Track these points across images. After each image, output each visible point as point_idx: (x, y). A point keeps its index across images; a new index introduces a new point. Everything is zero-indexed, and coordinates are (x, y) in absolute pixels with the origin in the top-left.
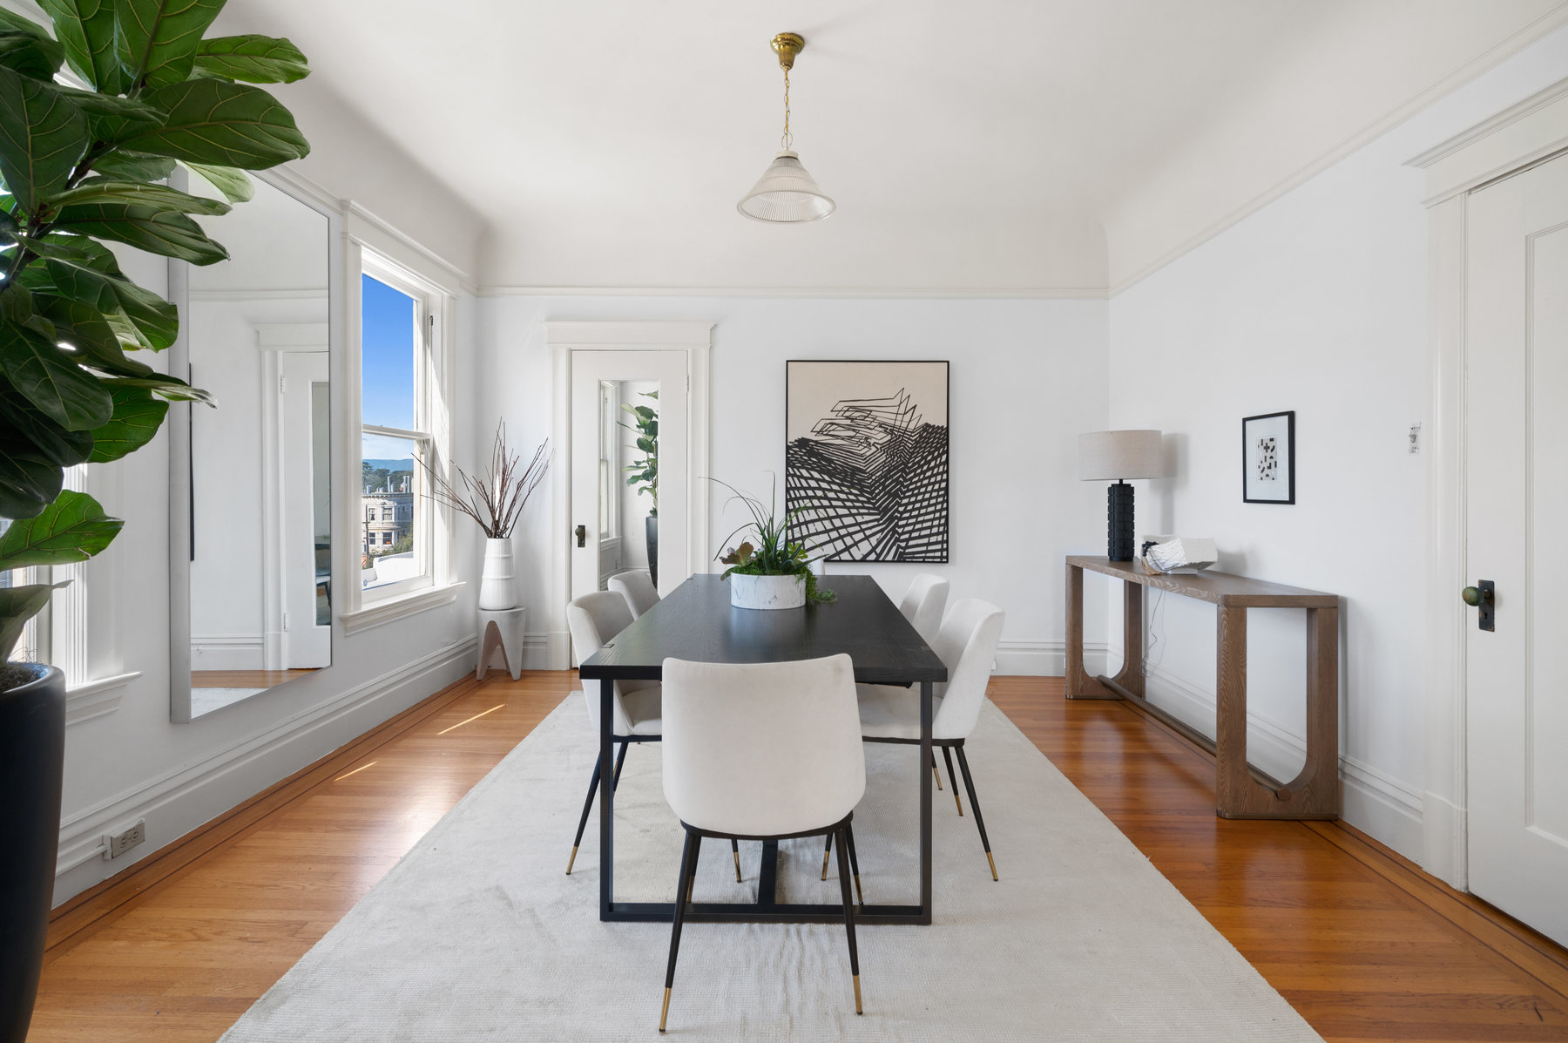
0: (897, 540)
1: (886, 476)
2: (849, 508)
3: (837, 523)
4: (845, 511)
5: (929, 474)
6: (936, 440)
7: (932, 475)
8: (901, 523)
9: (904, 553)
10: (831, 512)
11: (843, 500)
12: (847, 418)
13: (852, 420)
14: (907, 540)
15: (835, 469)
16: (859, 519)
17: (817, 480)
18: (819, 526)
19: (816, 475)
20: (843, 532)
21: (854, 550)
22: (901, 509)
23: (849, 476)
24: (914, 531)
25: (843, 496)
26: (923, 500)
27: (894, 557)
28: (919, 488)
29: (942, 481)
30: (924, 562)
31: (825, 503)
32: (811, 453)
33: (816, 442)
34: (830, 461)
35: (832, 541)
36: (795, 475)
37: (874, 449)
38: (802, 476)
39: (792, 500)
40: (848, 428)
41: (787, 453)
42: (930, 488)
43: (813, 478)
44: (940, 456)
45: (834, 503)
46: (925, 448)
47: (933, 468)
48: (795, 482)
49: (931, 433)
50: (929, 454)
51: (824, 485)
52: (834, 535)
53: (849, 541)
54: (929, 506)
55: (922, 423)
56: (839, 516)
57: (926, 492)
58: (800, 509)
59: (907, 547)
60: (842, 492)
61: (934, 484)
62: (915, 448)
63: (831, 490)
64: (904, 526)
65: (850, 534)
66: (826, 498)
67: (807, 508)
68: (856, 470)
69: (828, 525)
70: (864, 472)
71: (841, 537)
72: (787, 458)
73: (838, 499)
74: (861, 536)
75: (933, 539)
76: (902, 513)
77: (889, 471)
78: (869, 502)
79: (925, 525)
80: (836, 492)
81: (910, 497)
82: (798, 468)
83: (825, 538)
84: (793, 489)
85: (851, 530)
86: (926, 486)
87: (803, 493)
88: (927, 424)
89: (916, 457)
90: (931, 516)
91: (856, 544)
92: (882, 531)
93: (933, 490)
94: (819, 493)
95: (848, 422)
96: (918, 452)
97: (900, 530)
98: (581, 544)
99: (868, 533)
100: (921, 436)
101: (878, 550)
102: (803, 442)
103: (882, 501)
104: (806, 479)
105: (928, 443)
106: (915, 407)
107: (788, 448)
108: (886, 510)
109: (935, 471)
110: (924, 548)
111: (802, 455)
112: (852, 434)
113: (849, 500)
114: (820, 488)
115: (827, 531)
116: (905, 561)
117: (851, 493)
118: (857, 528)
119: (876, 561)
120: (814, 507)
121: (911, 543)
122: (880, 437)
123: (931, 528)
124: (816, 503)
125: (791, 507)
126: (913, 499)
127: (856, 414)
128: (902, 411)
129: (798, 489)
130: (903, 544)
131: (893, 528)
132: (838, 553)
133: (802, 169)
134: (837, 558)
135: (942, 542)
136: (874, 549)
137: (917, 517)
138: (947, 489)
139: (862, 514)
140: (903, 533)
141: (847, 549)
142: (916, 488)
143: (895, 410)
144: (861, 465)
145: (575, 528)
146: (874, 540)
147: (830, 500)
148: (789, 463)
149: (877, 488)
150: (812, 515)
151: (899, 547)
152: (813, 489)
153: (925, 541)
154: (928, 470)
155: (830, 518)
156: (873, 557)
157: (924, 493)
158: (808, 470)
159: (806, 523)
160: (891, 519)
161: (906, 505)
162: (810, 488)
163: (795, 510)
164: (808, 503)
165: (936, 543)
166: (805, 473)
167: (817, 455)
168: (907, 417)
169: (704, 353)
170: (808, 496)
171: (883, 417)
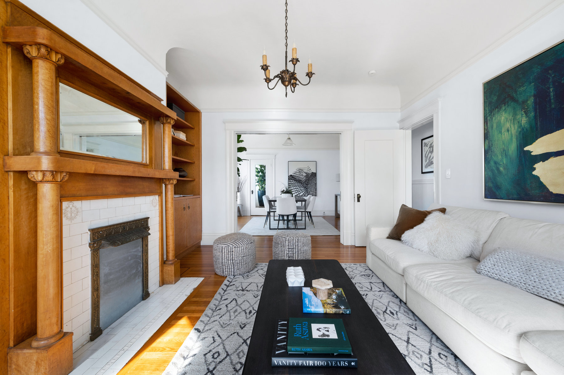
1: (305, 181)
3: (297, 189)
4: (299, 187)
6: (314, 175)
10: (296, 188)
14: (309, 192)
16: (301, 189)
19: (293, 181)
20: (298, 191)
23: (299, 181)
25: (298, 185)
26: (312, 185)
27: (307, 195)
28: (311, 183)
30: (312, 195)
31: (295, 186)
32: (293, 177)
33: (293, 175)
34: (296, 179)
35: (296, 193)
37: (303, 177)
40: (299, 173)
43: (293, 182)
44: (315, 178)
48: (290, 182)
50: (313, 177)
51: (295, 183)
52: (297, 191)
53: (299, 193)
56: (297, 188)
58: (291, 187)
61: (314, 182)
62: (311, 176)
64: (309, 190)
65: (299, 191)
66: (295, 185)
67: (292, 187)
68: (300, 180)
69: (296, 190)
70: (302, 180)
71: (298, 192)
74: (301, 192)
75: (314, 192)
76: (308, 188)
77: (306, 180)
78: (303, 186)
83: (295, 192)
84: (289, 184)
88: (313, 172)
89: (311, 178)
90: (314, 188)
91: (300, 193)
92: (305, 191)
93: (314, 184)
94: (294, 184)
98: (252, 193)
100: (312, 174)
102: (291, 175)
103: (305, 185)
106: (310, 169)
107: (288, 176)
108: (306, 187)
111: (291, 178)
114: (294, 183)
115: (295, 191)
116: (309, 196)
119: (304, 196)
120: (293, 187)
122: (304, 174)
123: (313, 190)
124: (293, 186)
127: (300, 171)
132: (297, 195)
133: (291, 140)
135: (315, 193)
136: (303, 194)
137: (311, 188)
138: (316, 183)
141: (299, 194)
143: (307, 170)
145: (251, 191)
146: (303, 192)
147: (296, 185)
148: (289, 179)
149: (304, 183)
152: (293, 184)
153: (312, 192)
154: (313, 180)
155: (296, 189)
156: (303, 195)
159: (292, 189)
160: (306, 189)
161: (309, 186)
163: (290, 187)
164: (292, 186)
165: (314, 193)
166: (292, 181)
167: (294, 178)
168: (309, 171)
169: (274, 160)
170: (292, 185)
171: (305, 171)
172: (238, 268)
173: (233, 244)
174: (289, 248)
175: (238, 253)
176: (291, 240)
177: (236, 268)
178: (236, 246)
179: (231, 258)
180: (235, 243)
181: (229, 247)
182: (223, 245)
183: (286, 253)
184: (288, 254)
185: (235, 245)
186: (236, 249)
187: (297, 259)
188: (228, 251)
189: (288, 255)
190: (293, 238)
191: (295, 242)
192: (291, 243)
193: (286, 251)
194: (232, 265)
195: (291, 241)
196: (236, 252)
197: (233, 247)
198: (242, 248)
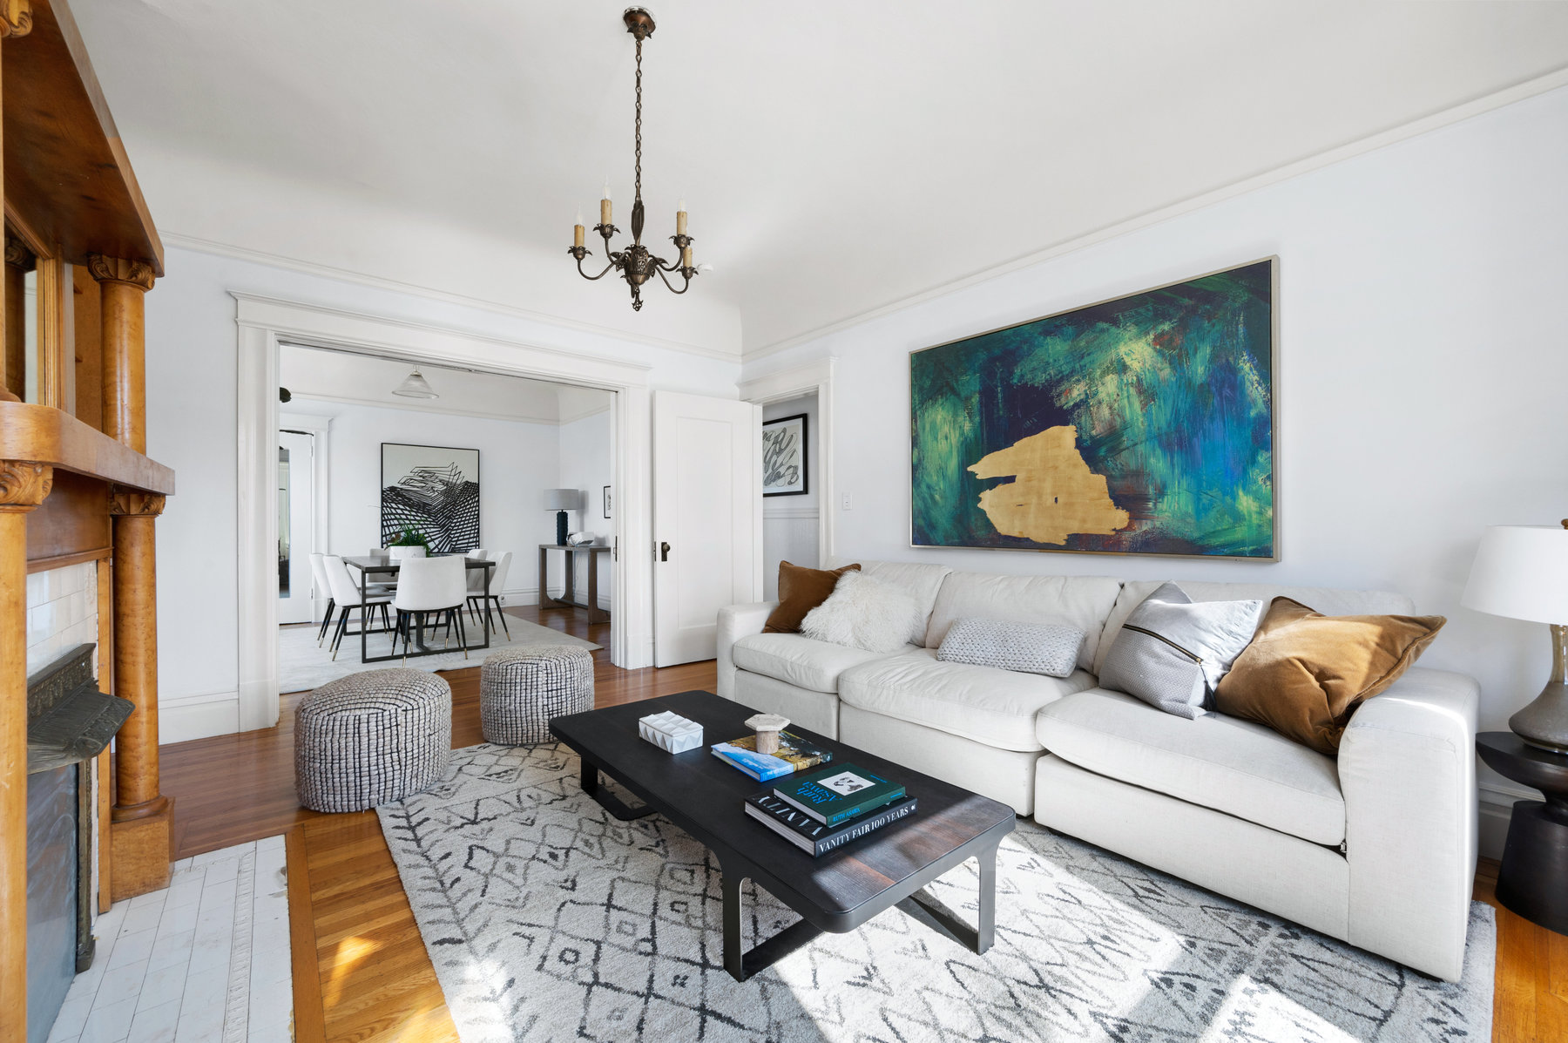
0: (451, 541)
1: (444, 508)
2: (422, 525)
4: (420, 527)
5: (468, 507)
6: (472, 489)
7: (470, 508)
8: (452, 532)
9: (455, 548)
11: (418, 521)
12: (420, 476)
13: (423, 477)
14: (456, 541)
15: (413, 503)
16: (428, 530)
17: (402, 510)
19: (401, 507)
22: (453, 525)
23: (422, 507)
24: (460, 536)
25: (418, 518)
26: (465, 520)
28: (463, 514)
29: (476, 510)
30: (466, 552)
31: (407, 522)
32: (398, 494)
33: (401, 489)
34: (411, 499)
36: (388, 506)
37: (436, 493)
38: (392, 507)
39: (386, 520)
40: (420, 482)
41: (382, 494)
42: (469, 514)
43: (398, 508)
44: (475, 498)
45: (413, 522)
46: (466, 493)
47: (470, 504)
48: (387, 510)
49: (469, 486)
50: (469, 496)
51: (406, 512)
54: (469, 523)
55: (464, 480)
57: (467, 516)
58: (392, 525)
59: (456, 544)
60: (418, 516)
61: (471, 512)
62: (460, 493)
63: (411, 515)
64: (454, 534)
66: (407, 519)
67: (395, 525)
68: (425, 504)
70: (430, 505)
72: (382, 497)
73: (415, 520)
74: (429, 539)
75: (471, 540)
76: (453, 527)
77: (446, 505)
78: (434, 521)
79: (467, 533)
80: (414, 516)
81: (458, 519)
82: (389, 503)
84: (386, 514)
86: (467, 513)
87: (393, 517)
88: (467, 481)
89: (461, 498)
90: (470, 529)
92: (442, 536)
93: (471, 515)
94: (404, 517)
95: (421, 478)
96: (462, 496)
97: (452, 536)
99: (433, 538)
100: (464, 487)
101: (439, 547)
102: (392, 489)
103: (442, 520)
104: (395, 509)
105: (467, 491)
106: (460, 472)
107: (383, 492)
108: (444, 526)
109: (472, 505)
110: (466, 545)
111: (391, 496)
112: (423, 485)
113: (421, 520)
114: (404, 514)
117: (423, 517)
118: (427, 535)
119: (439, 553)
121: (459, 542)
122: (441, 487)
123: (470, 534)
125: (385, 524)
126: (460, 520)
127: (426, 475)
128: (453, 474)
129: (390, 514)
130: (454, 543)
131: (448, 535)
135: (476, 542)
136: (437, 546)
137: (462, 529)
138: (478, 515)
139: (430, 528)
140: (454, 538)
142: (461, 514)
143: (449, 473)
144: (430, 502)
146: (437, 542)
147: (410, 520)
148: (383, 500)
149: (439, 514)
151: (452, 545)
152: (399, 514)
153: (467, 541)
154: (467, 505)
156: (436, 550)
158: (395, 504)
160: (447, 530)
161: (456, 523)
162: (397, 514)
163: (388, 526)
164: (396, 522)
165: (473, 542)
166: (394, 506)
167: (402, 496)
168: (456, 477)
170: (396, 519)
171: (442, 477)
172: (415, 772)
173: (398, 702)
174: (550, 689)
175: (416, 727)
176: (553, 668)
177: (408, 775)
178: (409, 707)
179: (394, 745)
180: (404, 699)
181: (387, 713)
182: (358, 712)
183: (540, 704)
184: (547, 705)
185: (405, 705)
186: (409, 716)
187: (569, 713)
188: (381, 728)
189: (546, 710)
190: (557, 662)
191: (563, 670)
192: (554, 675)
193: (540, 699)
194: (397, 767)
195: (554, 671)
196: (409, 724)
197: (399, 710)
198: (428, 708)
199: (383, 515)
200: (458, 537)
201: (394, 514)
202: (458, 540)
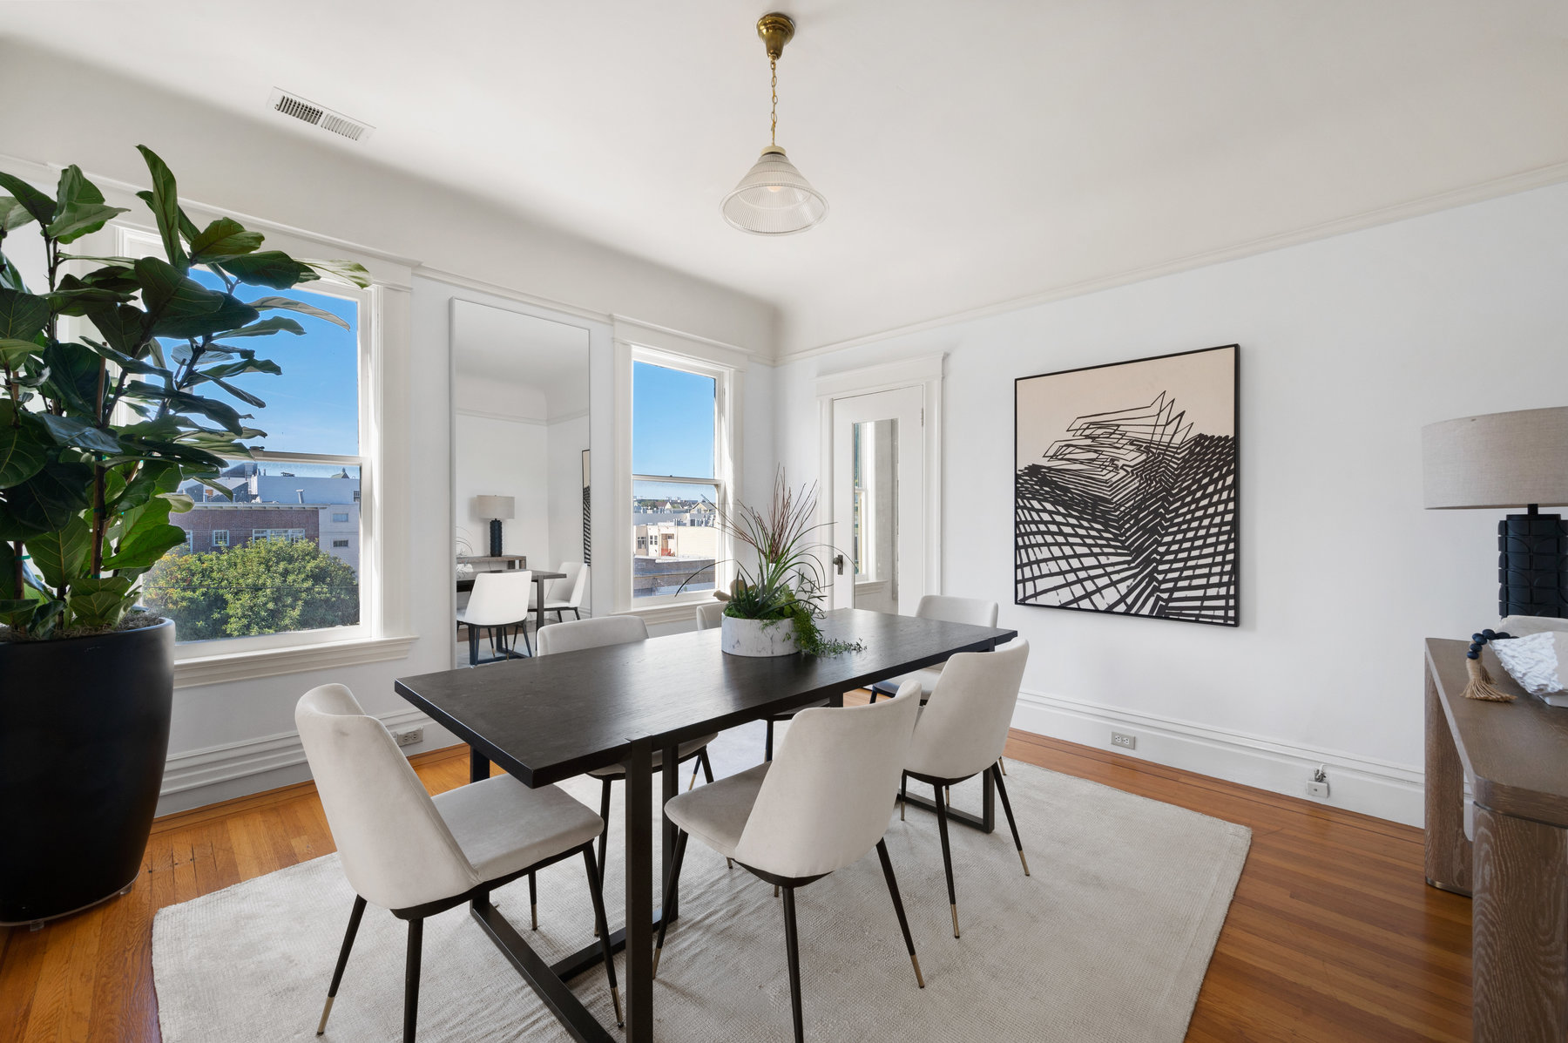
0: (1156, 589)
1: (1139, 507)
2: (1089, 546)
3: (1075, 563)
4: (1085, 550)
5: (1204, 502)
6: (1220, 455)
7: (1210, 505)
8: (1161, 568)
9: (1166, 607)
10: (1068, 551)
11: (1082, 537)
12: (1087, 437)
13: (1094, 439)
14: (1171, 591)
15: (1072, 499)
16: (1103, 560)
17: (1050, 513)
18: (1053, 567)
19: (1049, 507)
20: (1082, 575)
21: (1097, 598)
22: (1162, 549)
23: (1090, 507)
24: (1180, 578)
25: (1082, 532)
26: (1196, 538)
27: (1152, 610)
28: (1189, 522)
29: (1226, 512)
30: (1197, 621)
31: (1061, 539)
32: (1044, 481)
33: (1049, 469)
34: (1067, 490)
35: (1068, 584)
36: (1025, 507)
37: (1122, 473)
38: (1033, 509)
39: (1022, 535)
40: (1088, 449)
41: (1016, 482)
42: (1206, 522)
43: (1045, 510)
44: (1223, 477)
45: (1071, 540)
46: (1198, 467)
47: (1211, 495)
48: (1025, 515)
49: (1208, 447)
50: (1205, 475)
51: (1059, 519)
52: (1071, 577)
53: (1090, 586)
54: (1205, 546)
55: (1193, 433)
56: (1077, 556)
57: (1200, 527)
58: (1032, 546)
59: (1171, 599)
60: (1081, 527)
61: (1213, 516)
62: (1183, 468)
63: (1068, 524)
64: (1166, 572)
65: (1091, 578)
66: (1061, 533)
67: (1039, 545)
68: (1098, 500)
69: (1064, 565)
70: (1109, 502)
71: (1080, 581)
72: (1016, 488)
73: (1076, 535)
74: (1105, 581)
75: (1212, 592)
76: (1163, 555)
77: (1144, 500)
78: (1115, 540)
79: (1198, 572)
80: (1073, 526)
81: (1175, 534)
82: (1028, 499)
83: (1060, 580)
84: (1023, 523)
85: (1093, 573)
86: (1201, 519)
87: (1034, 528)
88: (1201, 436)
89: (1184, 481)
90: (1209, 560)
91: (1099, 590)
92: (1134, 576)
93: (1211, 525)
94: (1053, 528)
95: (1089, 442)
96: (1187, 474)
97: (1160, 577)
98: (842, 571)
99: (1115, 577)
100: (1191, 453)
101: (1129, 600)
102: (1034, 470)
103: (1134, 538)
104: (1037, 511)
105: (1202, 461)
106: (1182, 415)
107: (1017, 477)
108: (1140, 550)
109: (1215, 498)
110: (1198, 603)
111: (1033, 484)
112: (1093, 455)
113: (1089, 536)
114: (1054, 522)
115: (1062, 573)
116: (1167, 618)
117: (1093, 528)
118: (1101, 571)
119: (1126, 613)
120: (1047, 544)
121: (1176, 595)
122: (1132, 457)
123: (1208, 576)
124: (1049, 539)
125: (1021, 543)
126: (1180, 537)
127: (1100, 431)
128: (1162, 420)
129: (1029, 523)
130: (1165, 596)
131: (1150, 575)
132: (1076, 600)
133: (790, 165)
134: (1075, 606)
135: (1227, 597)
136: (1123, 599)
137: (1185, 560)
138: (1235, 523)
139: (1107, 554)
140: (1165, 581)
141: (1088, 595)
142: (1184, 522)
143: (1152, 421)
144: (1106, 494)
145: (836, 557)
146: (1123, 588)
147: (1066, 535)
148: (1018, 494)
149: (1128, 521)
150: (1045, 553)
151: (1159, 598)
152: (1046, 523)
153: (1200, 593)
154: (1203, 497)
155: (1065, 557)
156: (1122, 608)
157: (1197, 529)
158: (1039, 501)
159: (1038, 562)
160: (1147, 561)
161: (1169, 544)
162: (1042, 522)
163: (1026, 547)
164: (1039, 539)
165: (1218, 597)
166: (1036, 505)
167: (1051, 483)
168: (1170, 429)
169: (937, 384)
170: (1040, 532)
171: (1134, 432)
199: (1017, 524)
200: (1175, 580)
201: (1036, 523)
202: (1176, 589)
